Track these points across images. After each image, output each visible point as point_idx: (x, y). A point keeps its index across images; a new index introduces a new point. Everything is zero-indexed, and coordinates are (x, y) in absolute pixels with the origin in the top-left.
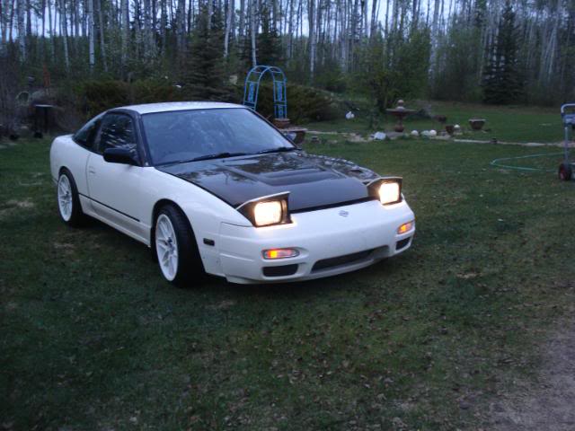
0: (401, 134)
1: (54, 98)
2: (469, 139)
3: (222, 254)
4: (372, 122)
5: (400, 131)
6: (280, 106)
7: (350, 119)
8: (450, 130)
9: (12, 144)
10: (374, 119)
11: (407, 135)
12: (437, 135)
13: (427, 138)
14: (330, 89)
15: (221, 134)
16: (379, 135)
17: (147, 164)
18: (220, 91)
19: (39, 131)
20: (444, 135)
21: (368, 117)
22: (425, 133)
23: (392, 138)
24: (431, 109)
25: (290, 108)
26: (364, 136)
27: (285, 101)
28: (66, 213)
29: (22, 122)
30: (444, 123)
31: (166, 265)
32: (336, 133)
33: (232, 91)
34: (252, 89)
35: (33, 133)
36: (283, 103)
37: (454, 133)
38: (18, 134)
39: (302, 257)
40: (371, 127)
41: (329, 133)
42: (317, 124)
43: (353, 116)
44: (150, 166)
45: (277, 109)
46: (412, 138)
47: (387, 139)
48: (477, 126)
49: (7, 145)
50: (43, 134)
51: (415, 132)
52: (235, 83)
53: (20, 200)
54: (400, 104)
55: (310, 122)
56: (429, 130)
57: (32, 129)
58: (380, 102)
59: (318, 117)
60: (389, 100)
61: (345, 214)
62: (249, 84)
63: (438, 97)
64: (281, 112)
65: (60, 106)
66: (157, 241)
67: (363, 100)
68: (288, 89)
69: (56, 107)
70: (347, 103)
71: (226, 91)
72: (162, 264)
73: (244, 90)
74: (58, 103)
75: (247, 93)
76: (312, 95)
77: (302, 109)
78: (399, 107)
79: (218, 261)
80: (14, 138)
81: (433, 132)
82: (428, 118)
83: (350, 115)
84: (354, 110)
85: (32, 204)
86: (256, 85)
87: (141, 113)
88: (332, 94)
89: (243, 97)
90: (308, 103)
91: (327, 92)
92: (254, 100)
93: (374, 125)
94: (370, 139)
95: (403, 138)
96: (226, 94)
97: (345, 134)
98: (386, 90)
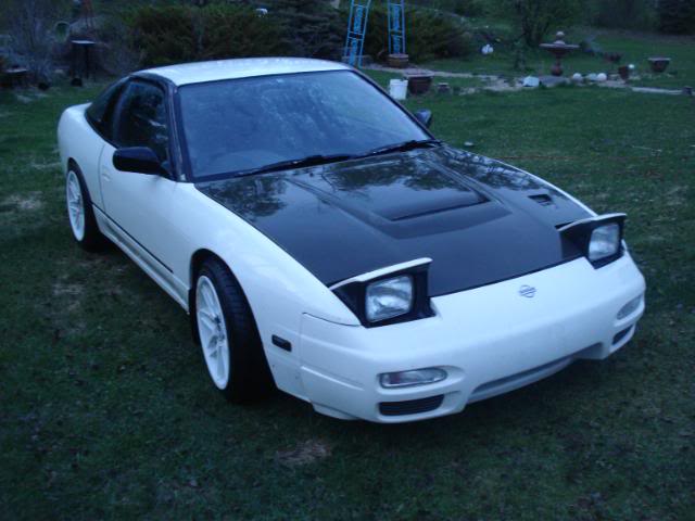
0: (561, 79)
1: (98, 31)
2: (651, 87)
3: (304, 368)
4: (518, 60)
5: (557, 74)
6: (396, 38)
7: (488, 55)
8: (624, 73)
9: (42, 95)
10: (521, 56)
11: (568, 80)
12: (608, 78)
13: (595, 85)
14: (460, 12)
15: (310, 119)
16: (531, 81)
17: (183, 177)
18: (317, 18)
19: (77, 77)
20: (616, 79)
21: (514, 53)
22: (591, 76)
23: (548, 86)
24: (596, 40)
25: (409, 39)
26: (510, 81)
27: (403, 32)
28: (78, 227)
29: (55, 64)
30: (615, 62)
31: (214, 355)
32: (471, 76)
33: (332, 18)
34: (359, 16)
35: (70, 79)
36: (401, 34)
37: (631, 78)
38: (50, 80)
39: (451, 381)
40: (516, 66)
41: (461, 75)
42: (444, 61)
43: (491, 50)
44: (188, 181)
45: (392, 42)
46: (573, 84)
47: (542, 86)
48: (658, 68)
49: (36, 97)
50: (84, 80)
51: (577, 76)
52: (337, 7)
53: (25, 197)
54: (560, 38)
55: (435, 58)
56: (597, 73)
57: (69, 73)
58: (528, 31)
59: (446, 52)
60: (539, 29)
61: (528, 292)
62: (355, 8)
63: (600, 23)
64: (397, 46)
65: (106, 41)
66: (198, 314)
67: (504, 27)
68: (407, 14)
69: (100, 43)
70: (483, 32)
71: (327, 18)
72: (207, 353)
73: (348, 15)
74: (105, 38)
75: (353, 21)
76: (438, 22)
77: (424, 42)
78: (558, 42)
79: (298, 376)
80: (44, 87)
81: (602, 76)
82: (591, 53)
83: (487, 49)
84: (492, 42)
85: (38, 204)
86: (364, 10)
87: (179, 82)
88: (463, 19)
89: (347, 25)
90: (432, 34)
91: (456, 15)
92: (362, 30)
93: (521, 66)
94: (518, 86)
95: (563, 85)
96: (325, 21)
97: (483, 77)
98: (536, 16)
